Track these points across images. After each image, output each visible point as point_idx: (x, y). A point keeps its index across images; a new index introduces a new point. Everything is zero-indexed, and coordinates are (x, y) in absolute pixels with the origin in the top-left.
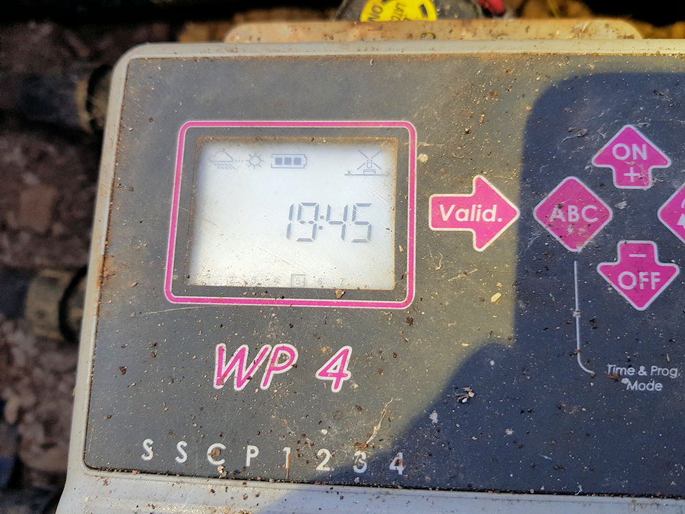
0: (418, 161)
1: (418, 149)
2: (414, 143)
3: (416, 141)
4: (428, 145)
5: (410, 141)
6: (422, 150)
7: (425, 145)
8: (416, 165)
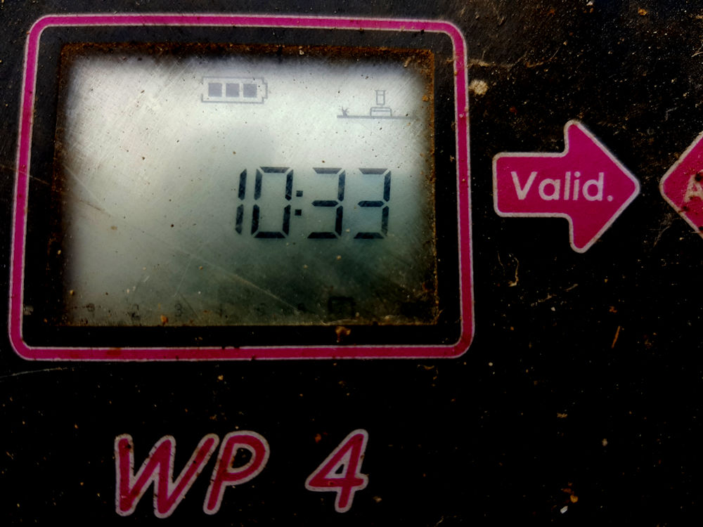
0: (472, 93)
1: (470, 71)
2: (461, 60)
3: (466, 58)
4: (486, 65)
5: (455, 57)
6: (476, 73)
7: (482, 64)
8: (467, 99)
